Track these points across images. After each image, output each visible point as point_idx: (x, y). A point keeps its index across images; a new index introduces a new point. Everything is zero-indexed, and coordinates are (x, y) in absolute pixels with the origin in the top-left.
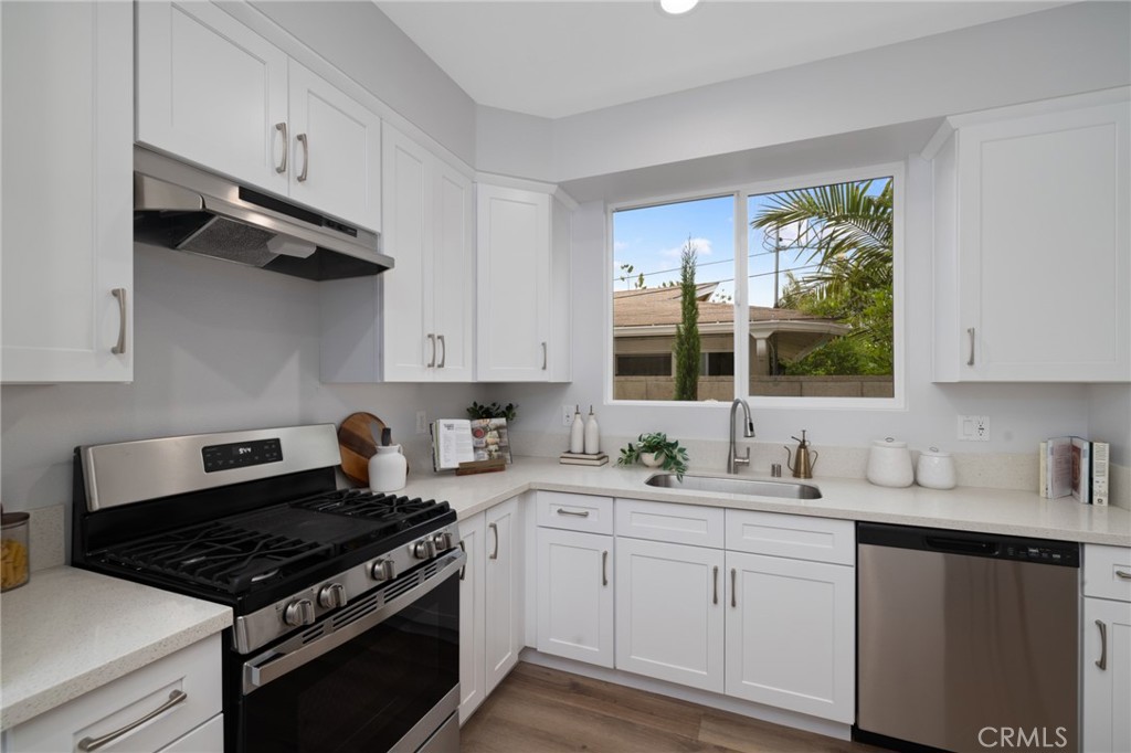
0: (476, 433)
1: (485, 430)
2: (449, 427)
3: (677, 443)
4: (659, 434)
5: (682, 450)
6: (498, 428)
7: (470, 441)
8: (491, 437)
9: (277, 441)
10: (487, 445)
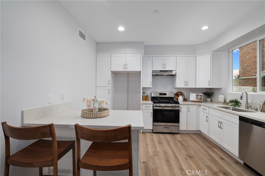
0: (197, 96)
1: (198, 95)
2: (192, 94)
3: (239, 102)
4: (236, 100)
5: (240, 103)
6: (201, 95)
7: (195, 97)
8: (199, 97)
9: (166, 93)
10: (198, 98)
